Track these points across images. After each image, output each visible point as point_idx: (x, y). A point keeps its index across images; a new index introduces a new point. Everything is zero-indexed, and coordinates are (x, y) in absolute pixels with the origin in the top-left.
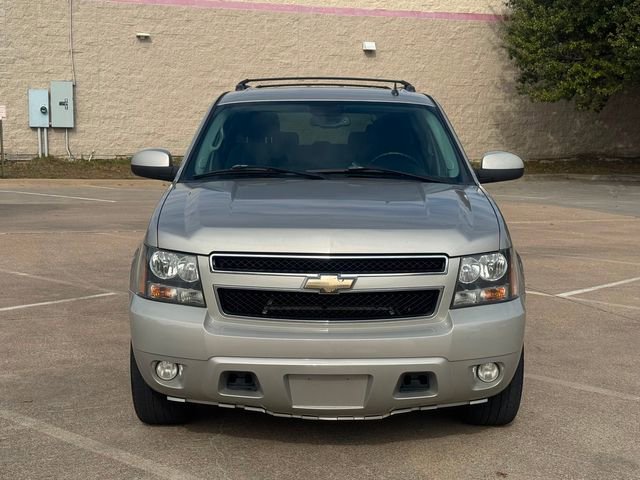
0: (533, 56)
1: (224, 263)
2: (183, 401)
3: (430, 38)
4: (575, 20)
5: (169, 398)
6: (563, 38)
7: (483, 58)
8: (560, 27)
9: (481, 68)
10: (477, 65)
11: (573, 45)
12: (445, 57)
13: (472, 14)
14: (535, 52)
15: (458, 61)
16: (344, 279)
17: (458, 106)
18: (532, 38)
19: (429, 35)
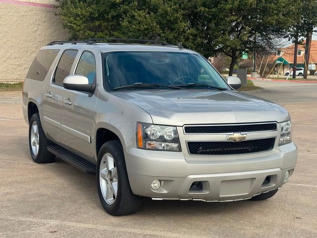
0: (78, 28)
1: (189, 129)
2: (162, 199)
3: (10, 14)
4: (99, 10)
5: (153, 199)
6: (93, 19)
7: (39, 27)
8: (91, 13)
9: (39, 32)
10: (36, 31)
11: (97, 23)
12: (19, 25)
13: (33, 3)
14: (80, 26)
15: (27, 28)
16: (243, 134)
17: (27, 52)
18: (78, 19)
19: (10, 12)
